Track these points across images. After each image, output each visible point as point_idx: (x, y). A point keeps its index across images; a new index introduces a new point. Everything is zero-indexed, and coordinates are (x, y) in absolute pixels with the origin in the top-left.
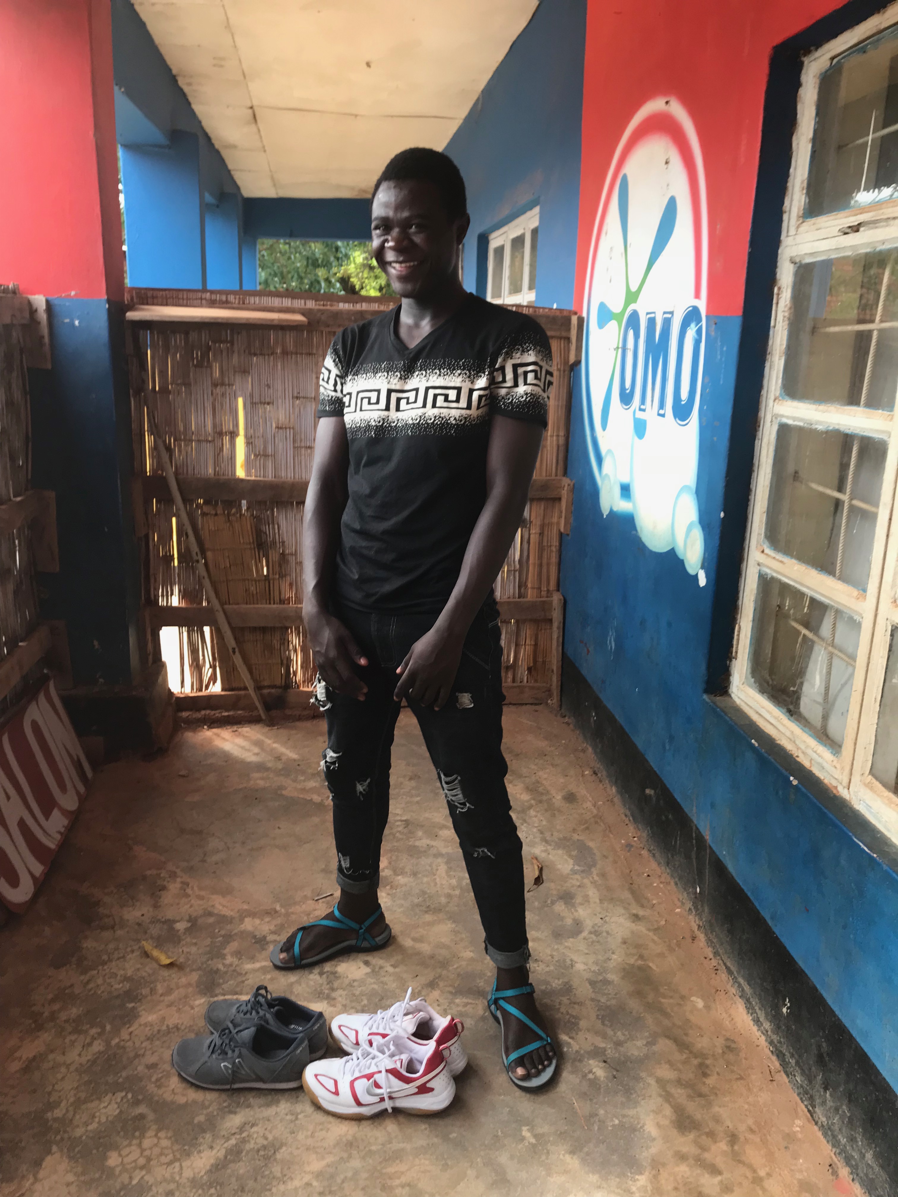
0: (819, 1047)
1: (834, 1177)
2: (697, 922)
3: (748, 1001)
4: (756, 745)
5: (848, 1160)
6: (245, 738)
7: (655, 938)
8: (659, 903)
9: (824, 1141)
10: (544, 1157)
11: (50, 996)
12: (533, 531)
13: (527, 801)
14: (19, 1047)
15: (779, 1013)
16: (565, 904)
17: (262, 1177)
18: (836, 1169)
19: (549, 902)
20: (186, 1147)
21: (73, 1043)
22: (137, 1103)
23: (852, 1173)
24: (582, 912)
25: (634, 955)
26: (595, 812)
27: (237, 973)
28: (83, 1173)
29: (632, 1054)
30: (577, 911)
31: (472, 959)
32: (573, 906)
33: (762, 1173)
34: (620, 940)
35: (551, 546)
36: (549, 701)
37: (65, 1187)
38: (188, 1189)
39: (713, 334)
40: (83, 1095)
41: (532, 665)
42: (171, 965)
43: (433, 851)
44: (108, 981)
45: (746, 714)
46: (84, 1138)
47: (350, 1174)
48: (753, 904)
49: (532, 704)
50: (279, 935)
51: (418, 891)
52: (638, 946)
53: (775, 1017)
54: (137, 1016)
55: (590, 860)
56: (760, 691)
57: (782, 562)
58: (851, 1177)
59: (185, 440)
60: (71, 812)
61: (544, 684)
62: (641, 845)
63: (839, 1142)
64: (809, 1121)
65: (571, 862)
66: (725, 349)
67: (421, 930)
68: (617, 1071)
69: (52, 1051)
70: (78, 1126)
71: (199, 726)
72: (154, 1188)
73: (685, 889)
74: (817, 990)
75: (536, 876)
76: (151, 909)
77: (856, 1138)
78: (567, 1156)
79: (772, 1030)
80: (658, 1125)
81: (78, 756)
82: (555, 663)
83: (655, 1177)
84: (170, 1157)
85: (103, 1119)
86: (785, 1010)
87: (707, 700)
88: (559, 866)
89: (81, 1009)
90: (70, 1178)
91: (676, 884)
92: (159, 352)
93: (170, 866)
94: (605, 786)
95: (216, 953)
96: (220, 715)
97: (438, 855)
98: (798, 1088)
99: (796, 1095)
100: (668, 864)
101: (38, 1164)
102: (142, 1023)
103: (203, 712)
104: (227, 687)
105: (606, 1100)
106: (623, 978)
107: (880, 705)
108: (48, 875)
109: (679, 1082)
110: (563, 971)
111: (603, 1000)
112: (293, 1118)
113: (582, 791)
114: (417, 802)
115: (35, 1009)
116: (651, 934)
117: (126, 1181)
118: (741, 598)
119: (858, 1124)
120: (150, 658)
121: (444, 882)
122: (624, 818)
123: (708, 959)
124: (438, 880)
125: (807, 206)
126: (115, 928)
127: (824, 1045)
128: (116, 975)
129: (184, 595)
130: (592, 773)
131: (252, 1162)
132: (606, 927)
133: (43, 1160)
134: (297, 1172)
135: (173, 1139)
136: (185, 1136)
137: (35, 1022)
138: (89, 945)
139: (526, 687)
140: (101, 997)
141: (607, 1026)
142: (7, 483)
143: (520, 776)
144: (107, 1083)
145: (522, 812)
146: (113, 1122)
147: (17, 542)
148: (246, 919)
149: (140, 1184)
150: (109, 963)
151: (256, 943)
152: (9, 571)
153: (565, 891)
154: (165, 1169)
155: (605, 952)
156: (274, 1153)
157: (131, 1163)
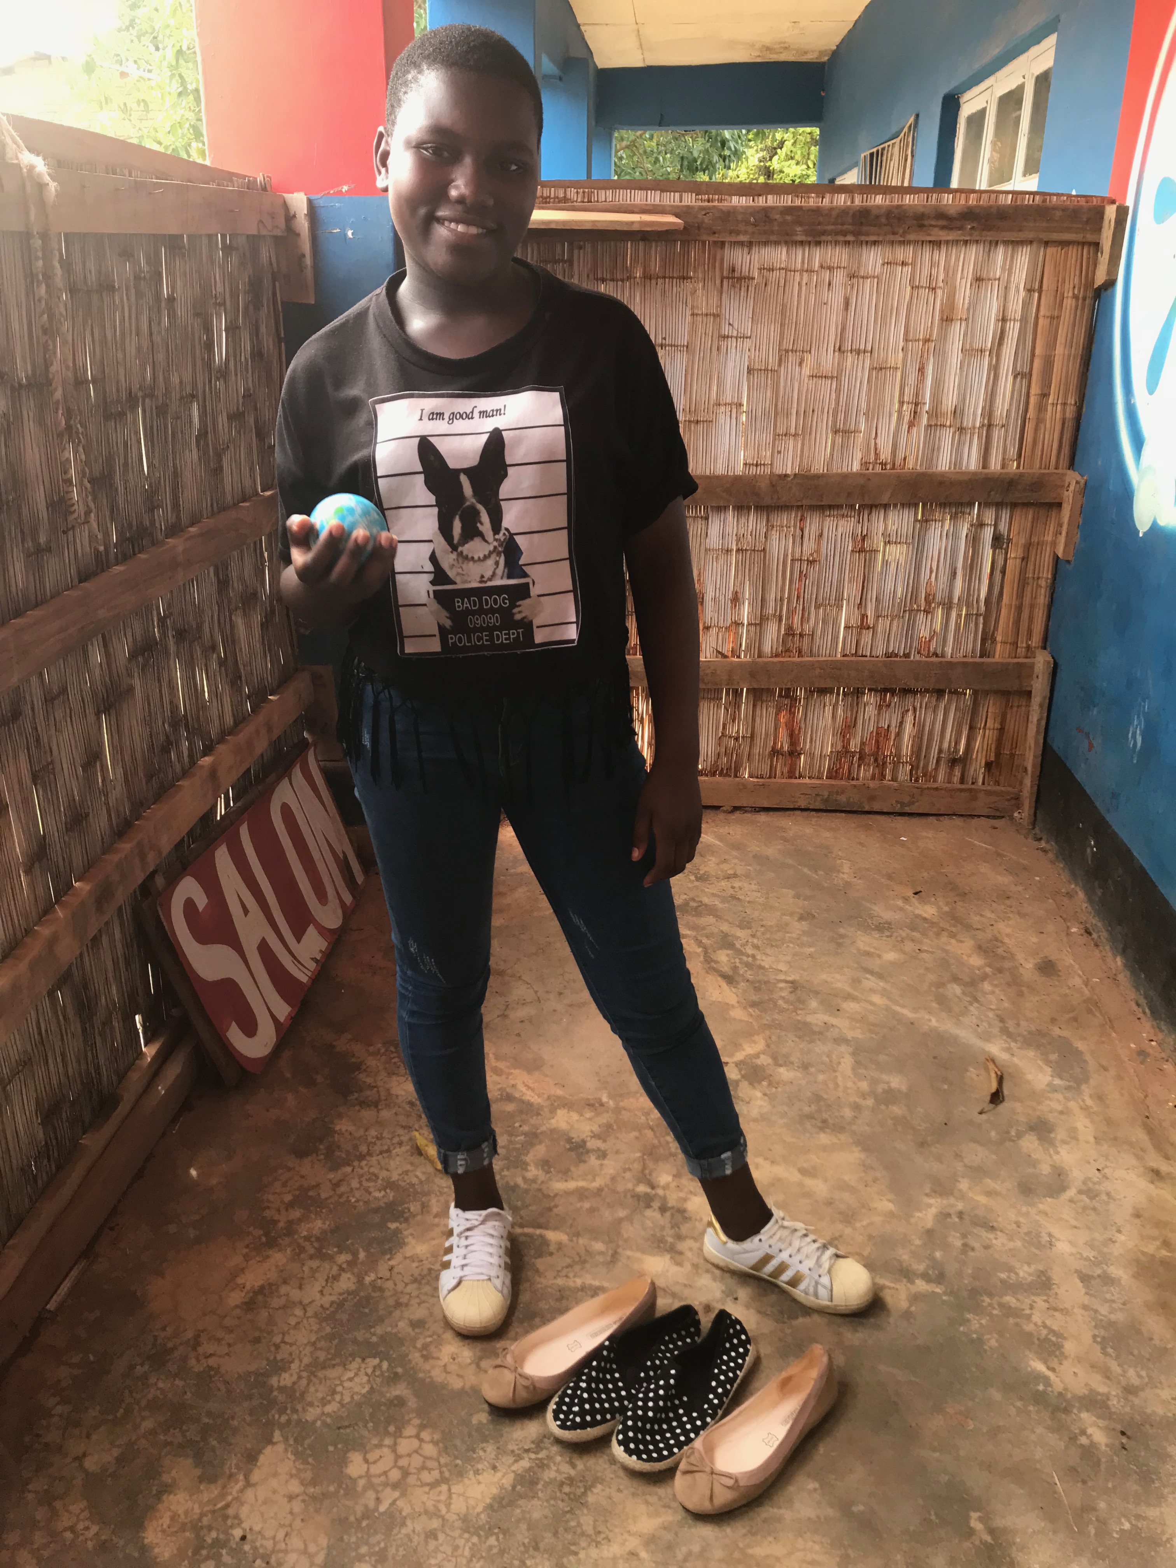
11: (288, 1198)
12: (1012, 554)
13: (979, 968)
14: (243, 1270)
16: (1039, 1139)
17: (566, 1530)
19: (1013, 1133)
20: (458, 1462)
21: (314, 1272)
22: (394, 1378)
24: (1067, 1157)
25: (1154, 1239)
26: (1087, 993)
27: (542, 1194)
28: (314, 1482)
29: (1154, 1412)
30: (1058, 1153)
31: (891, 1215)
32: (1052, 1143)
34: (1129, 1209)
35: (1038, 578)
36: (1016, 815)
37: (286, 1500)
38: (457, 1533)
40: (322, 1356)
41: (993, 759)
43: (833, 1033)
44: (366, 1184)
46: (319, 1423)
47: (696, 1548)
49: (988, 817)
50: (605, 1141)
51: (809, 1094)
52: (1159, 1224)
54: (402, 1244)
55: (1078, 1070)
60: (333, 931)
61: (1010, 789)
62: (1163, 1055)
65: (1049, 1070)
67: (813, 1157)
68: (1128, 1438)
69: (285, 1282)
70: (311, 1404)
72: (409, 1522)
75: (993, 1090)
81: (344, 853)
82: (1031, 758)
84: (436, 1474)
85: (347, 1399)
88: (1030, 1077)
89: (328, 1223)
90: (295, 1487)
94: (1104, 953)
97: (840, 1040)
101: (252, 1458)
102: (408, 1255)
105: (1110, 1485)
106: (1136, 1276)
108: (296, 1020)
110: (1036, 1251)
111: (1104, 1310)
113: (1066, 959)
114: (811, 956)
115: (267, 1213)
117: (372, 1504)
121: (850, 1084)
122: (1135, 1008)
124: (840, 1080)
126: (380, 1107)
128: (377, 1177)
130: (1083, 931)
131: (552, 1502)
132: (1106, 1186)
133: (260, 1452)
134: (617, 1530)
135: (441, 1445)
136: (458, 1442)
137: (266, 1234)
138: (344, 1128)
139: (981, 791)
140: (355, 1207)
141: (1111, 1356)
142: (252, 469)
143: (969, 927)
144: (355, 1341)
145: (972, 983)
146: (359, 1405)
147: (266, 554)
148: (559, 1112)
149: (390, 1514)
150: (368, 1158)
151: (571, 1149)
152: (255, 595)
153: (1039, 1117)
154: (428, 1493)
155: (1106, 1228)
156: (584, 1494)
157: (380, 1476)
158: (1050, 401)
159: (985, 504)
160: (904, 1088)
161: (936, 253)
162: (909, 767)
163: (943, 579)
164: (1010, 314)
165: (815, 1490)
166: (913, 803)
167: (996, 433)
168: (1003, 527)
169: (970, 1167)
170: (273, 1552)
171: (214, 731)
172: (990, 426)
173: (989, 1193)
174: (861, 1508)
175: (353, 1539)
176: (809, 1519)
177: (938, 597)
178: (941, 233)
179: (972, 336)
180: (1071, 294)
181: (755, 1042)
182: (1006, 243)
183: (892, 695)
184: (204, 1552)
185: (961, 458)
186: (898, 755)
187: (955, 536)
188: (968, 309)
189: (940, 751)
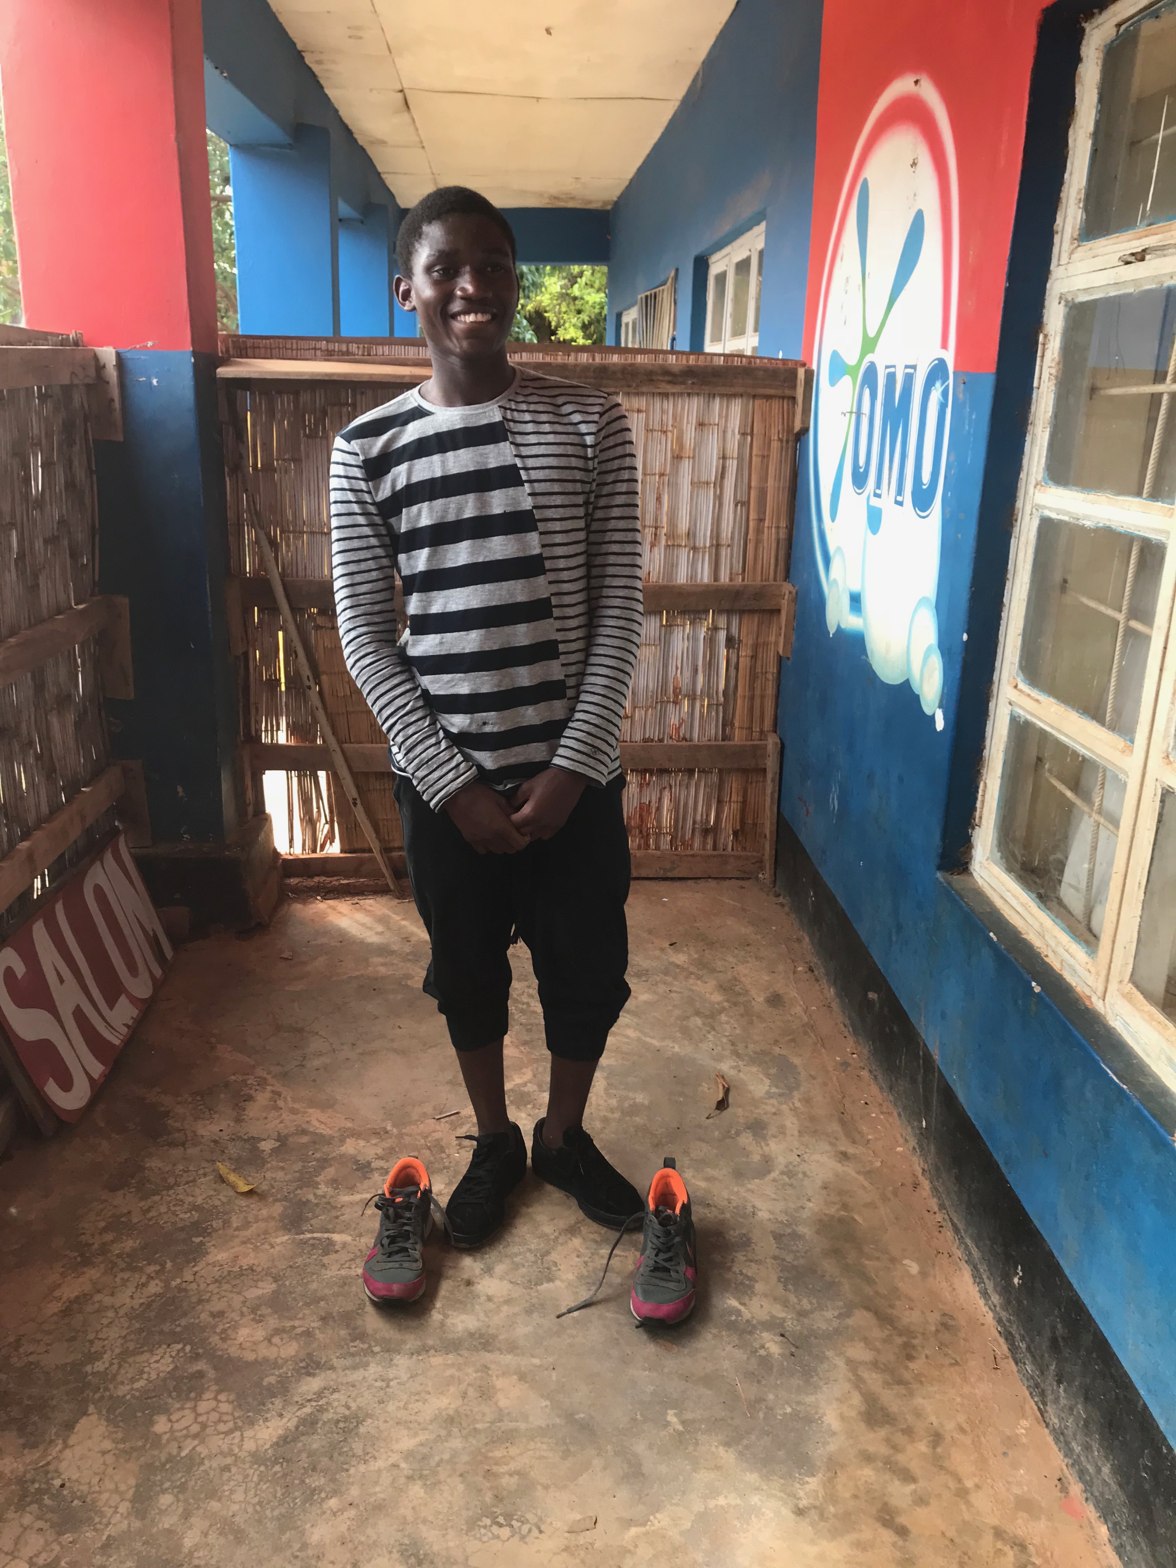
0: (1053, 1328)
1: (1063, 1495)
2: (922, 1165)
3: (975, 1268)
4: (995, 939)
5: (1082, 1474)
6: (368, 912)
7: (866, 1184)
8: (876, 1139)
9: (1056, 1448)
10: (691, 1448)
11: (102, 1224)
12: (742, 653)
13: (718, 1003)
14: (59, 1286)
15: (1010, 1283)
16: (754, 1135)
17: (339, 1454)
18: (1066, 1485)
19: (733, 1132)
20: (250, 1414)
21: (125, 1282)
22: (196, 1357)
23: (1085, 1491)
24: (774, 1147)
25: (835, 1203)
26: (805, 1019)
27: (330, 1206)
28: (123, 1440)
29: (818, 1328)
30: (768, 1145)
32: (764, 1138)
33: (969, 1484)
34: (819, 1183)
35: (766, 673)
36: (760, 876)
37: (100, 1455)
38: (247, 1465)
39: (961, 396)
40: (131, 1346)
41: (738, 828)
42: (251, 1193)
44: (173, 1209)
45: (988, 898)
46: (128, 1397)
47: (446, 1456)
48: (985, 1144)
49: (737, 879)
50: (387, 1161)
52: (841, 1193)
53: (1006, 1289)
54: (205, 1254)
55: (792, 1080)
56: (1006, 869)
57: (1037, 701)
58: (1085, 1495)
59: (294, 532)
60: (143, 1001)
61: (755, 854)
62: (861, 1065)
63: (1071, 1450)
64: (1039, 1423)
65: (768, 1082)
66: (974, 417)
68: (797, 1347)
69: (99, 1292)
70: (122, 1383)
71: (312, 897)
72: (206, 1462)
73: (909, 1122)
74: (1054, 1257)
75: (720, 1099)
76: (232, 1124)
77: (1091, 1447)
78: (721, 1449)
79: (1001, 1304)
80: (842, 1417)
81: (153, 930)
82: (769, 825)
83: (831, 1480)
84: (231, 1425)
85: (153, 1376)
86: (1016, 1281)
87: (942, 880)
88: (752, 1088)
89: (138, 1242)
90: (107, 1445)
91: (899, 1115)
92: (261, 418)
93: (260, 1072)
94: (822, 986)
95: (306, 1180)
96: (337, 883)
98: (1028, 1380)
99: (1025, 1388)
100: (891, 1089)
101: (69, 1426)
102: (211, 1262)
103: (316, 879)
104: (347, 847)
105: (779, 1382)
106: (818, 1232)
107: (1145, 893)
108: (110, 1077)
109: (875, 1365)
110: (741, 1220)
111: (789, 1258)
112: (384, 1384)
113: (792, 993)
115: (83, 1238)
116: (861, 1178)
117: (175, 1452)
118: (988, 747)
119: (1094, 1429)
120: (250, 809)
121: (601, 1102)
122: (843, 1028)
123: (932, 1213)
125: (1084, 225)
126: (187, 1146)
127: (1059, 1326)
128: (183, 1202)
129: (293, 729)
130: (807, 969)
131: (329, 1435)
132: (804, 1167)
133: (77, 1422)
134: (382, 1450)
135: (235, 1403)
136: (250, 1400)
137: (82, 1255)
138: (153, 1165)
139: (730, 856)
140: (163, 1228)
141: (790, 1291)
142: (66, 586)
143: (713, 971)
144: (161, 1332)
145: (711, 1016)
146: (164, 1380)
147: (79, 661)
148: (348, 1140)
149: (190, 1457)
150: (176, 1188)
151: (357, 1170)
152: (69, 697)
153: (756, 1119)
154: (224, 1439)
155: (799, 1199)
156: (357, 1426)
157: (181, 1430)
158: (766, 525)
159: (718, 612)
160: (646, 1102)
161: (665, 402)
162: (669, 838)
163: (687, 674)
164: (729, 453)
165: (546, 1406)
166: (674, 869)
167: (723, 552)
168: (734, 631)
169: (696, 1160)
170: (89, 1493)
171: (31, 819)
172: (718, 546)
173: (708, 1179)
174: (582, 1415)
175: (159, 1478)
176: (540, 1427)
177: (684, 692)
178: (668, 387)
179: (699, 471)
180: (776, 438)
181: (524, 1074)
182: (722, 396)
183: (651, 775)
184: (28, 1499)
185: (696, 573)
186: (659, 827)
187: (695, 639)
188: (694, 449)
189: (694, 822)
